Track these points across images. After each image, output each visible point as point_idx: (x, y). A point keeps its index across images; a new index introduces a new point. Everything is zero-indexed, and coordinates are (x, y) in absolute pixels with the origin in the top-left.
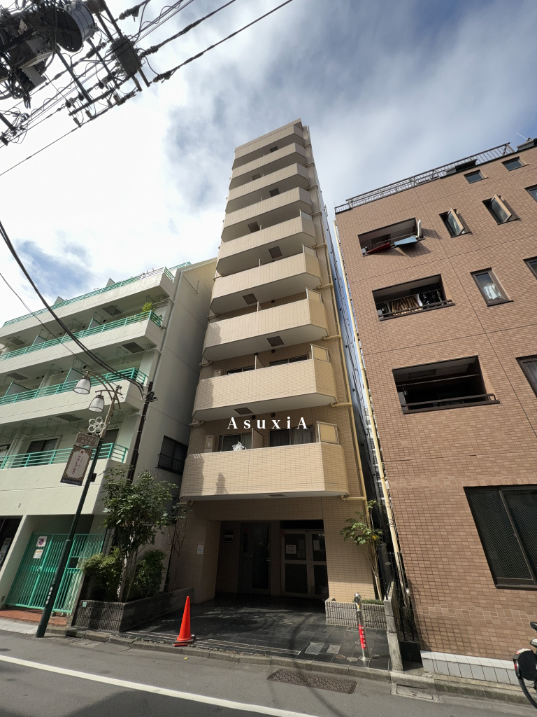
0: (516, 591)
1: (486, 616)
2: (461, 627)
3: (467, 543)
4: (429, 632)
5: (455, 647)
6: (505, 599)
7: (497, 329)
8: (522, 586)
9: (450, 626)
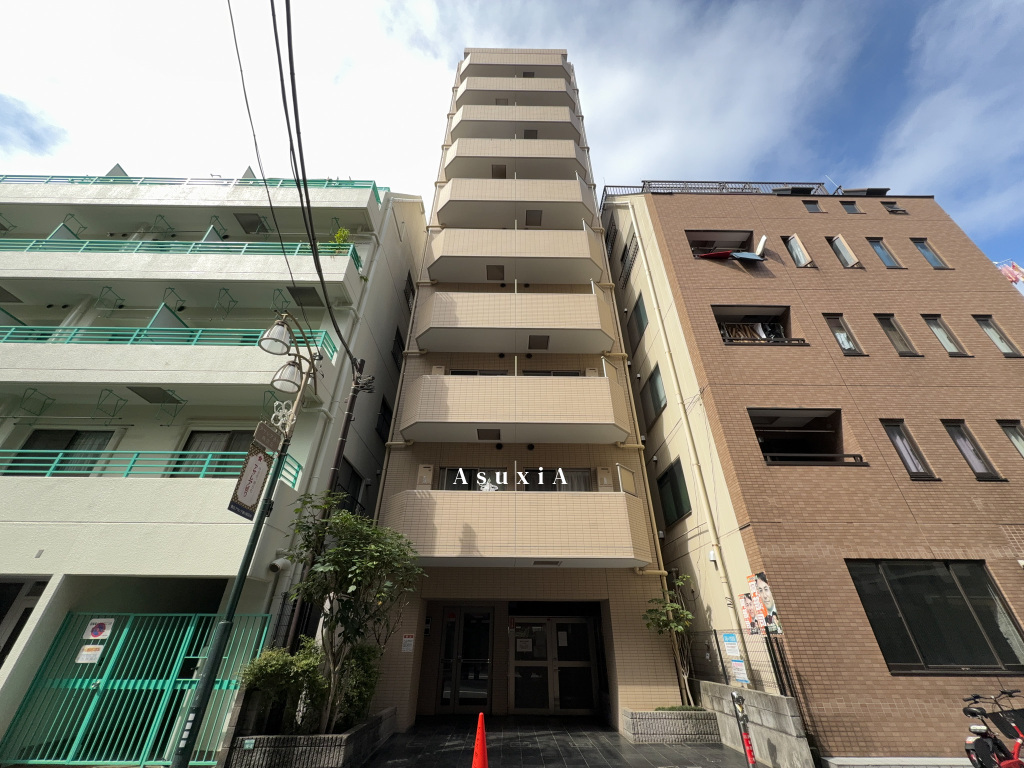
0: (909, 678)
1: (886, 708)
2: (861, 724)
3: (855, 625)
4: (828, 734)
5: (857, 749)
6: (901, 687)
7: (857, 383)
8: (914, 671)
9: (849, 724)
